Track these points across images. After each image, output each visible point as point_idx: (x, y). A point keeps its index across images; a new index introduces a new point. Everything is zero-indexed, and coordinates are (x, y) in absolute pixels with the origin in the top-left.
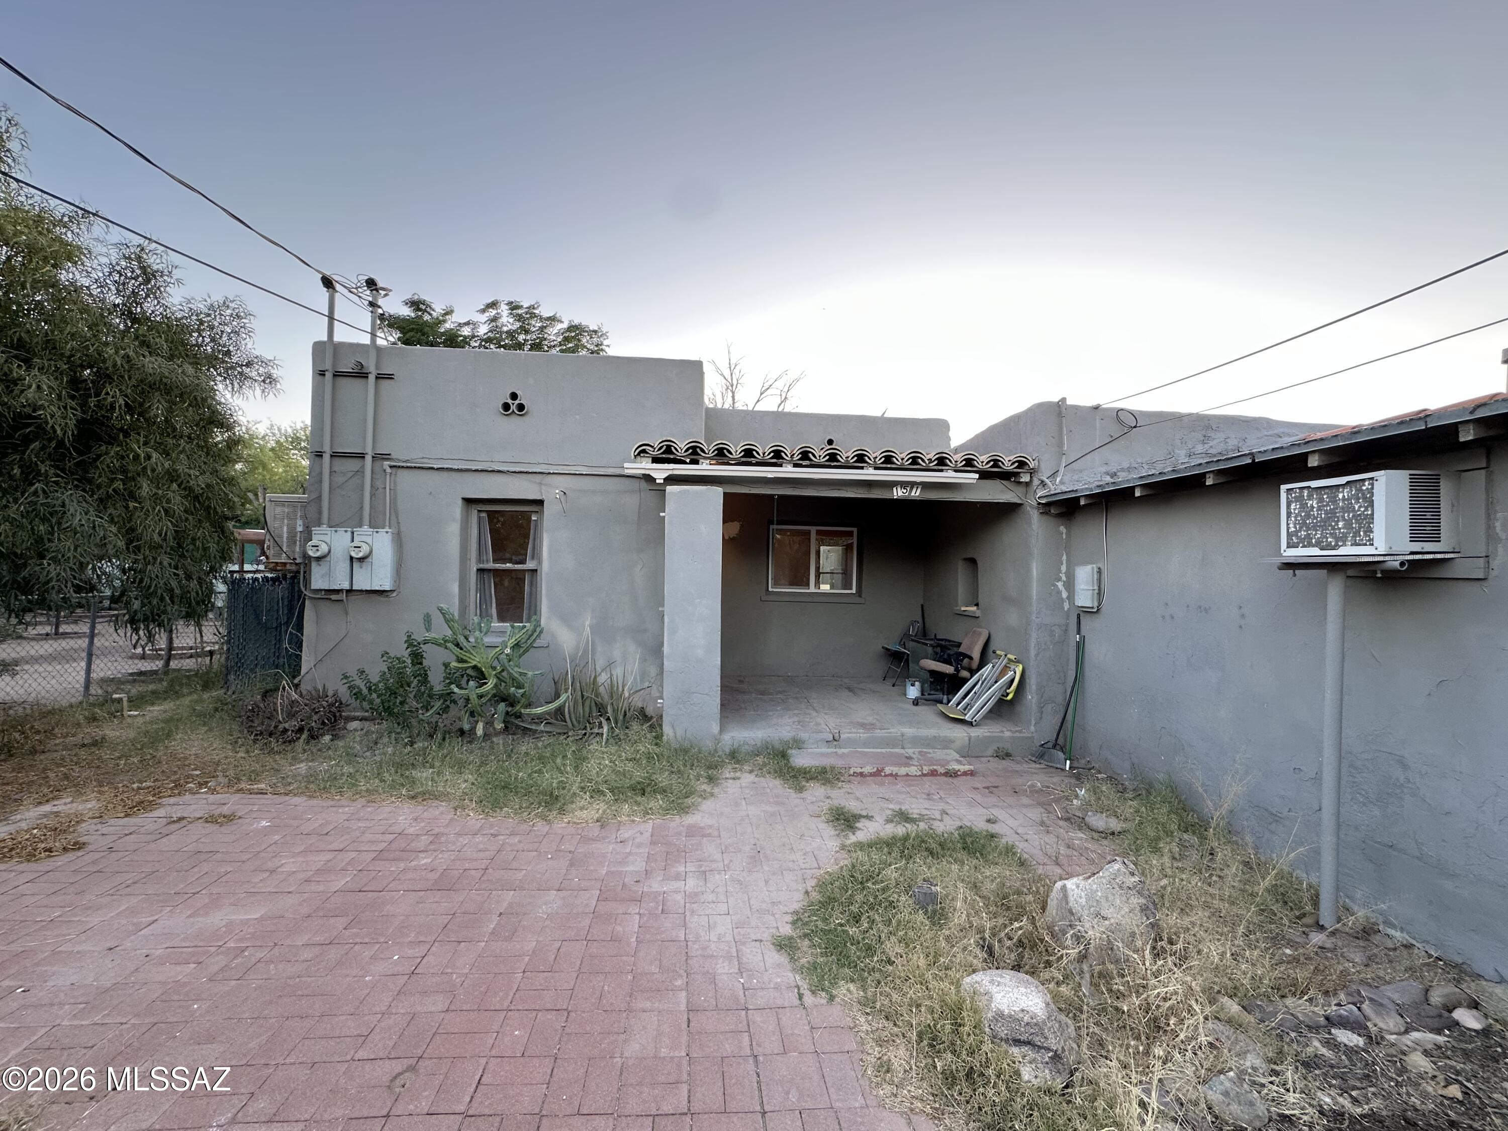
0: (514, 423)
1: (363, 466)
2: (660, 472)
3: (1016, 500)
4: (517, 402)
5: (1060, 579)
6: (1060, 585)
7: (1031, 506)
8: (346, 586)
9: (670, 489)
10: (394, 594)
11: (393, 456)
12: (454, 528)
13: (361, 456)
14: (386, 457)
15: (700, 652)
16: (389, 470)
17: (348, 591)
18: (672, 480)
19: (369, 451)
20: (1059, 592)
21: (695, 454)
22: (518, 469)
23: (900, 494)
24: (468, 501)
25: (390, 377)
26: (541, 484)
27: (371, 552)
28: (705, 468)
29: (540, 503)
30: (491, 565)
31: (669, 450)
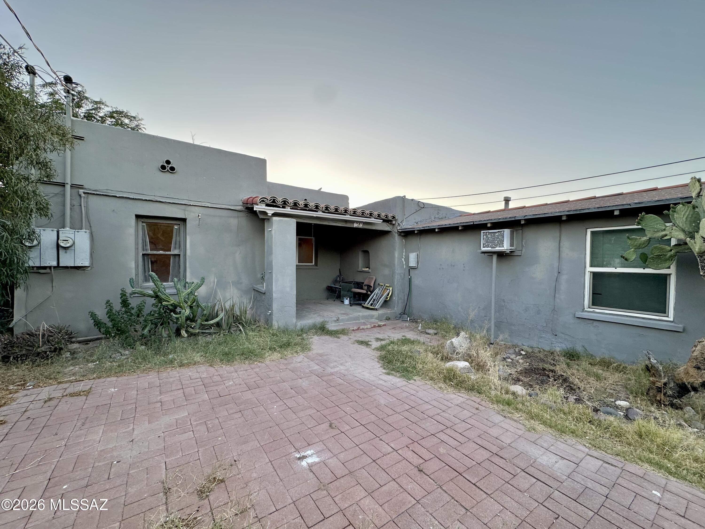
0: (167, 176)
1: (64, 191)
2: (270, 211)
3: (390, 230)
4: (170, 166)
5: (403, 258)
6: (403, 259)
7: (395, 232)
8: (55, 264)
9: (275, 218)
10: (89, 269)
11: (85, 186)
12: (132, 231)
13: (63, 185)
14: (81, 187)
15: (288, 289)
16: (83, 195)
17: (55, 267)
18: (275, 215)
19: (68, 181)
20: (403, 262)
21: (285, 204)
22: (171, 202)
23: (356, 226)
24: (138, 217)
25: (81, 139)
26: (185, 210)
27: (74, 243)
28: (288, 210)
29: (184, 220)
30: (149, 252)
31: (274, 201)
